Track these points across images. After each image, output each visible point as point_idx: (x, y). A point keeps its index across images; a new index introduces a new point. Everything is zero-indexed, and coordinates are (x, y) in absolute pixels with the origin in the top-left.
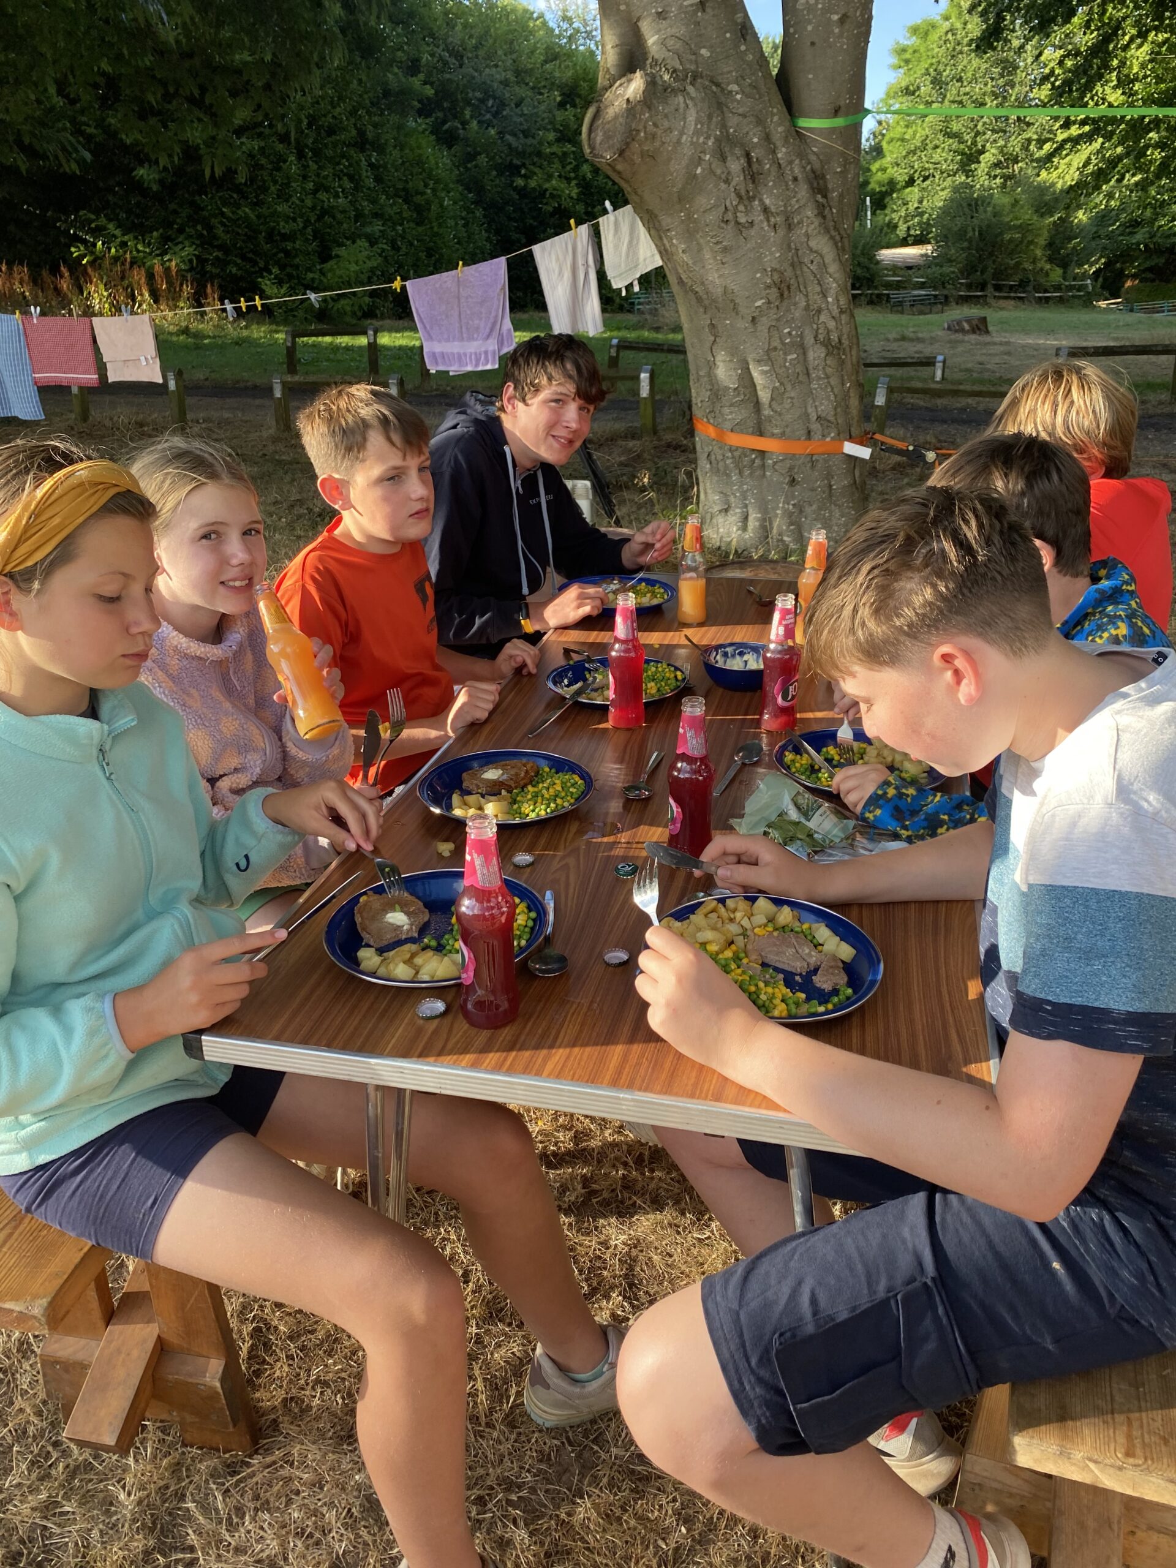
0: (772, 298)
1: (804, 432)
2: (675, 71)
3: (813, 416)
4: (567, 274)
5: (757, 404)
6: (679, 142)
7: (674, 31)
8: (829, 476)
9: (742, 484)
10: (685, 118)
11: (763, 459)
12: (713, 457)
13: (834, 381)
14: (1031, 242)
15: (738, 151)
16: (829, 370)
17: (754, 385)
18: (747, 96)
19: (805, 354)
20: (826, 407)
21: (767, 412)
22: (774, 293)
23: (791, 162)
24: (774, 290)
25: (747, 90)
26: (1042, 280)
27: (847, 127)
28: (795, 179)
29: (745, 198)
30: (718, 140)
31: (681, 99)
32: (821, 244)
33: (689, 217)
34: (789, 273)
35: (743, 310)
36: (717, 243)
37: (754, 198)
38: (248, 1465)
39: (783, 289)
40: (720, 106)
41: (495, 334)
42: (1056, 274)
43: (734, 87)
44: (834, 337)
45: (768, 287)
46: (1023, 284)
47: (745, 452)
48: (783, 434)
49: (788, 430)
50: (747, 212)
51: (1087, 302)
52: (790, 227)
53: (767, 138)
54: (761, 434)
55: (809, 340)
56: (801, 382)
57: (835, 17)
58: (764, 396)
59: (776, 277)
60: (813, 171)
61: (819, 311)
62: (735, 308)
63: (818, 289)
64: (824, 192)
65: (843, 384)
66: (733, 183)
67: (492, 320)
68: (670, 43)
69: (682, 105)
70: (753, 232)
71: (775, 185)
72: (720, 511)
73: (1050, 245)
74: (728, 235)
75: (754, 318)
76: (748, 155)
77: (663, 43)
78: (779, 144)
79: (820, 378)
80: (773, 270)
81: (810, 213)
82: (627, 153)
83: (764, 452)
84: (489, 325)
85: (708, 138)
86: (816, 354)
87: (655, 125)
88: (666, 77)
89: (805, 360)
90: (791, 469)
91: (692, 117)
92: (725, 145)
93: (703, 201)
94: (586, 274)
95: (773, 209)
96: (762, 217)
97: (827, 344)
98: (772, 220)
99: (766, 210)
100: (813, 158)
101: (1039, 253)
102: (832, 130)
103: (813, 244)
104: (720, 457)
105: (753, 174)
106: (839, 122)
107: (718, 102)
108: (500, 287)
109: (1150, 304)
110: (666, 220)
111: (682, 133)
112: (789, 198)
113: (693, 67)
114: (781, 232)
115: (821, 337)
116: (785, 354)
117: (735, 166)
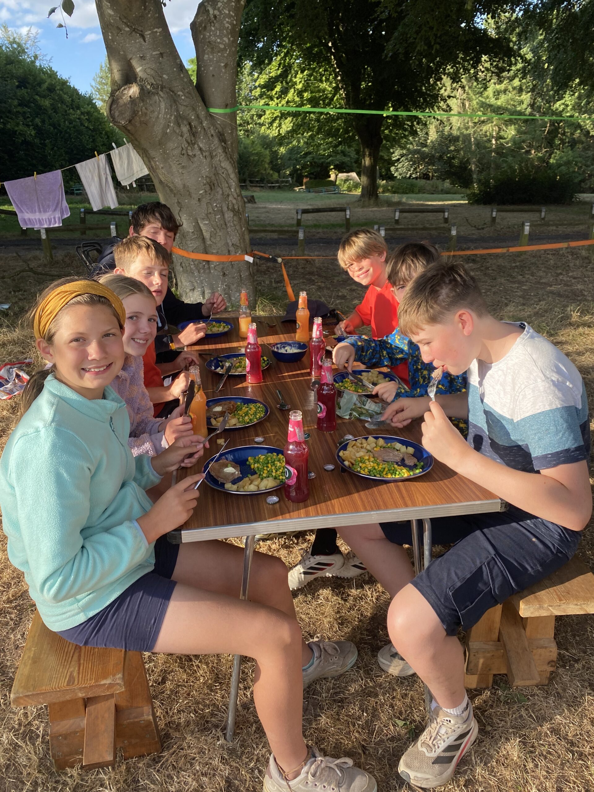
0: (207, 190)
1: (227, 251)
2: (152, 84)
3: (230, 244)
4: (96, 179)
5: (204, 239)
6: (158, 117)
7: (149, 66)
8: (240, 271)
9: (200, 277)
10: (159, 106)
11: (209, 264)
12: (184, 265)
13: (238, 227)
14: (263, 161)
15: (185, 122)
16: (235, 223)
17: (201, 230)
18: (187, 97)
19: (223, 215)
20: (235, 239)
21: (209, 242)
22: (208, 187)
23: (209, 128)
24: (208, 186)
25: (187, 95)
26: (270, 178)
27: (231, 113)
28: (212, 136)
29: (191, 144)
30: (175, 117)
31: (157, 97)
32: (226, 165)
33: (164, 152)
34: (213, 178)
35: (194, 195)
36: (179, 164)
37: (195, 144)
38: (163, 757)
39: (212, 186)
40: (175, 101)
41: (59, 209)
42: (276, 176)
43: (180, 93)
44: (236, 207)
45: (205, 185)
46: (262, 180)
47: (201, 262)
48: (217, 252)
49: (220, 251)
50: (192, 150)
51: (291, 188)
52: (212, 157)
53: (198, 117)
54: (207, 253)
55: (225, 209)
56: (223, 228)
57: (223, 65)
58: (207, 235)
59: (208, 180)
60: (219, 132)
61: (228, 195)
62: (190, 195)
63: (227, 185)
64: (225, 141)
65: (241, 229)
66: (185, 137)
67: (56, 202)
68: (149, 71)
69: (158, 100)
70: (195, 159)
71: (204, 139)
72: (191, 290)
73: (271, 162)
74: (184, 161)
75: (199, 199)
76: (190, 124)
77: (145, 71)
78: (203, 119)
79: (231, 226)
80: (206, 177)
81: (220, 150)
82: (133, 121)
83: (208, 261)
84: (55, 204)
85: (171, 115)
86: (229, 215)
87: (146, 109)
88: (149, 87)
89: (224, 218)
90: (223, 268)
91: (163, 106)
92: (180, 119)
93: (171, 145)
94: (106, 179)
95: (204, 149)
96: (199, 153)
97: (233, 210)
98: (204, 154)
99: (201, 149)
100: (218, 126)
101: (267, 166)
102: (225, 114)
103: (223, 165)
104: (187, 265)
105: (193, 133)
106: (228, 111)
107: (174, 100)
108: (59, 185)
109: (317, 189)
110: (152, 153)
111: (159, 113)
112: (210, 144)
113: (161, 83)
114: (209, 159)
115: (230, 207)
116: (215, 215)
117: (185, 129)
